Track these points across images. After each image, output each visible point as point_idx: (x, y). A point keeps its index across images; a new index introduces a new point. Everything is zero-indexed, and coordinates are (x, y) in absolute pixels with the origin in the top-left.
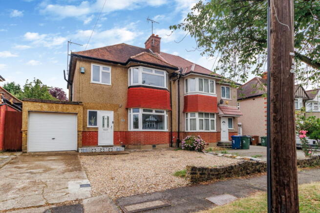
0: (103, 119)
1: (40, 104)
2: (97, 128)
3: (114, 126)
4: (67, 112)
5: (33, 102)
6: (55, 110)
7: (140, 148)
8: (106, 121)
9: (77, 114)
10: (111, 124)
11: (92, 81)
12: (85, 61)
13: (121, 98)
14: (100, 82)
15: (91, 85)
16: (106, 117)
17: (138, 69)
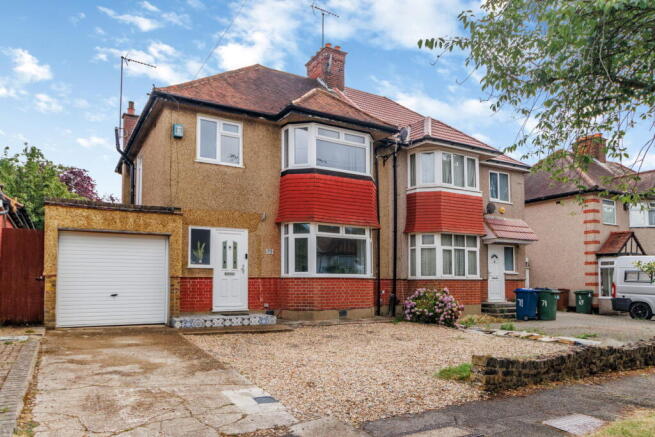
0: (225, 248)
1: (85, 212)
2: (212, 269)
3: (250, 265)
4: (148, 230)
5: (71, 206)
6: (118, 226)
7: (311, 318)
8: (230, 253)
9: (168, 236)
10: (242, 262)
11: (199, 158)
12: (184, 109)
13: (265, 198)
14: (218, 160)
15: (197, 166)
16: (230, 244)
17: (306, 129)
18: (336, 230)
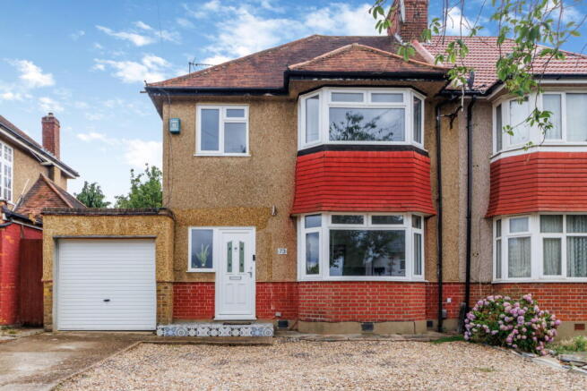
0: (230, 249)
2: (214, 273)
3: (257, 268)
6: (105, 232)
8: (236, 255)
9: (154, 238)
10: (250, 264)
11: (199, 152)
12: (182, 101)
13: (277, 189)
14: (221, 152)
15: (197, 161)
16: (236, 245)
17: (317, 97)
18: (359, 220)
